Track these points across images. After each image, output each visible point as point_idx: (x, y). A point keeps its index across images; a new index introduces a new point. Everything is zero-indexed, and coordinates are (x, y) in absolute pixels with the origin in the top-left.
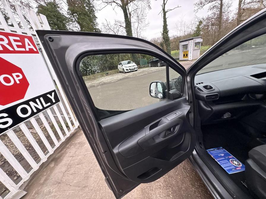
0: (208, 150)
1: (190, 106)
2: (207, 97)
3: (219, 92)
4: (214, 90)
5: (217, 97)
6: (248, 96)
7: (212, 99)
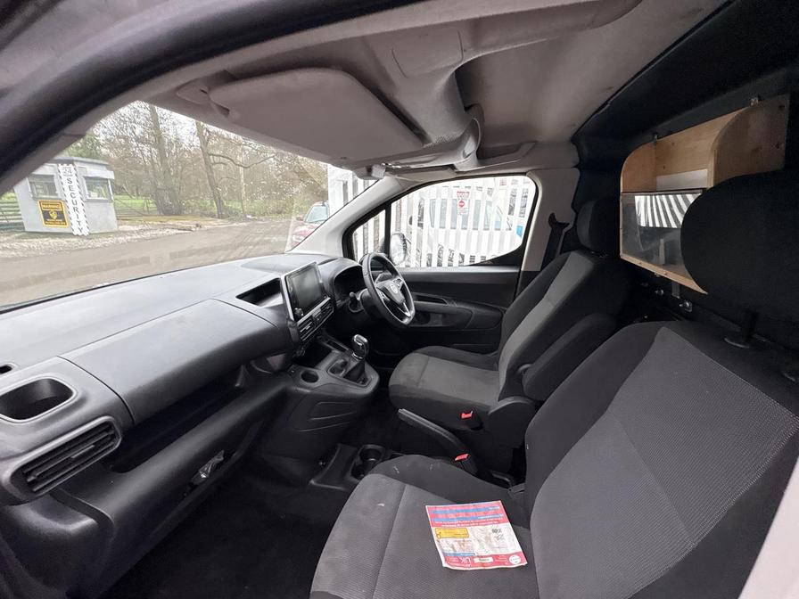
4: (76, 406)
5: (113, 437)
6: (249, 367)
7: (79, 467)
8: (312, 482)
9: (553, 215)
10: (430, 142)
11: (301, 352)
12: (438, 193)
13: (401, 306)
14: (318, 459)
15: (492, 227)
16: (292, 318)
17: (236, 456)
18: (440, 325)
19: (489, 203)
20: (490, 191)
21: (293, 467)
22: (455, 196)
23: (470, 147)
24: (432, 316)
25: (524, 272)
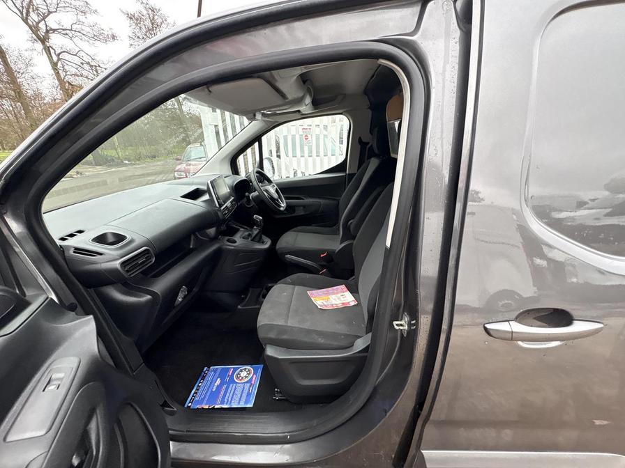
0: (188, 404)
1: (91, 316)
2: (125, 267)
3: (148, 243)
4: (131, 241)
5: (151, 257)
6: (196, 236)
7: (141, 268)
8: (239, 307)
9: (360, 138)
10: (287, 99)
11: (223, 227)
12: (289, 131)
13: (278, 200)
14: (240, 293)
15: (329, 153)
16: (217, 205)
17: (195, 289)
18: (303, 213)
19: (325, 136)
20: (325, 127)
21: (226, 298)
22: (301, 133)
23: (308, 100)
24: (296, 208)
25: (349, 174)
